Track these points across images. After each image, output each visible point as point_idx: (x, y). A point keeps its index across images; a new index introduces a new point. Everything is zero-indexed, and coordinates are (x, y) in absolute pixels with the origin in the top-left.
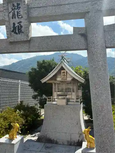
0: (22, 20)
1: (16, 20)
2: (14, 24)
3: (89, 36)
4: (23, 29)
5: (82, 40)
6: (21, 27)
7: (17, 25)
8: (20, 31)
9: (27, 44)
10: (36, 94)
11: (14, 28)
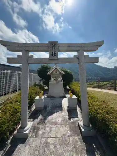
0: (56, 51)
1: (54, 51)
2: (52, 52)
3: (80, 59)
4: (56, 55)
5: (78, 60)
6: (55, 53)
7: (53, 53)
8: (55, 55)
9: (57, 60)
10: (41, 79)
11: (52, 54)
